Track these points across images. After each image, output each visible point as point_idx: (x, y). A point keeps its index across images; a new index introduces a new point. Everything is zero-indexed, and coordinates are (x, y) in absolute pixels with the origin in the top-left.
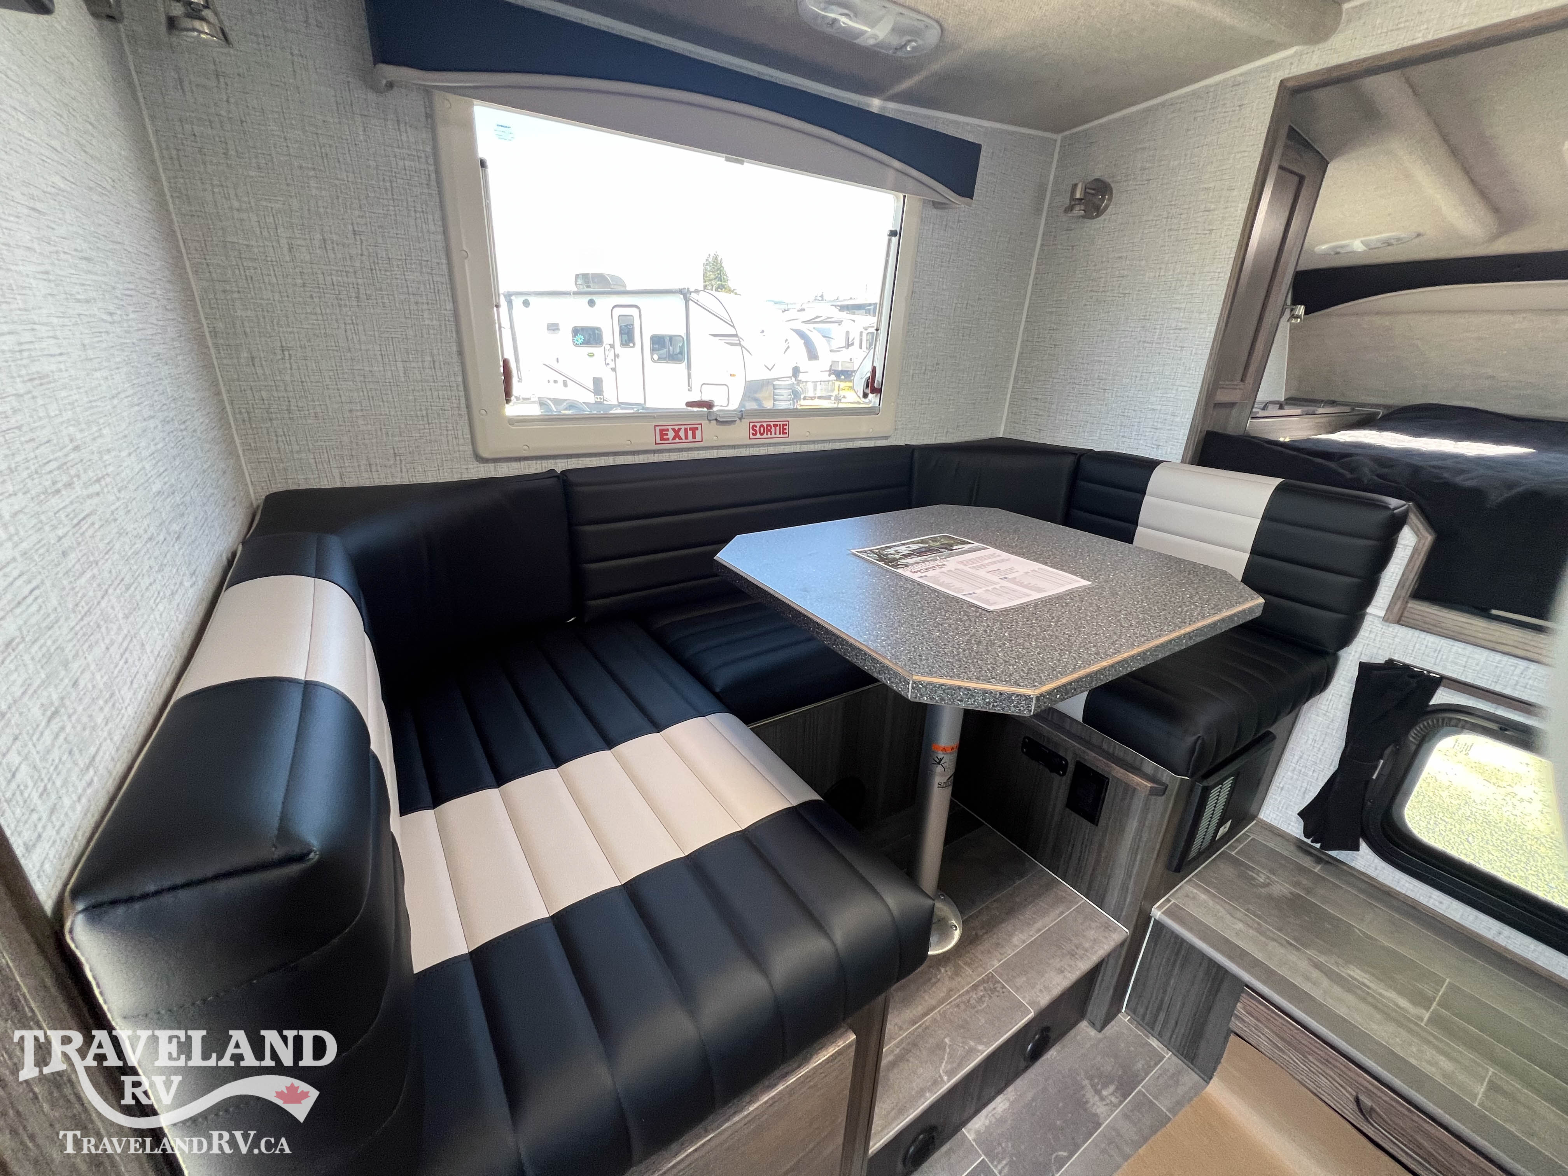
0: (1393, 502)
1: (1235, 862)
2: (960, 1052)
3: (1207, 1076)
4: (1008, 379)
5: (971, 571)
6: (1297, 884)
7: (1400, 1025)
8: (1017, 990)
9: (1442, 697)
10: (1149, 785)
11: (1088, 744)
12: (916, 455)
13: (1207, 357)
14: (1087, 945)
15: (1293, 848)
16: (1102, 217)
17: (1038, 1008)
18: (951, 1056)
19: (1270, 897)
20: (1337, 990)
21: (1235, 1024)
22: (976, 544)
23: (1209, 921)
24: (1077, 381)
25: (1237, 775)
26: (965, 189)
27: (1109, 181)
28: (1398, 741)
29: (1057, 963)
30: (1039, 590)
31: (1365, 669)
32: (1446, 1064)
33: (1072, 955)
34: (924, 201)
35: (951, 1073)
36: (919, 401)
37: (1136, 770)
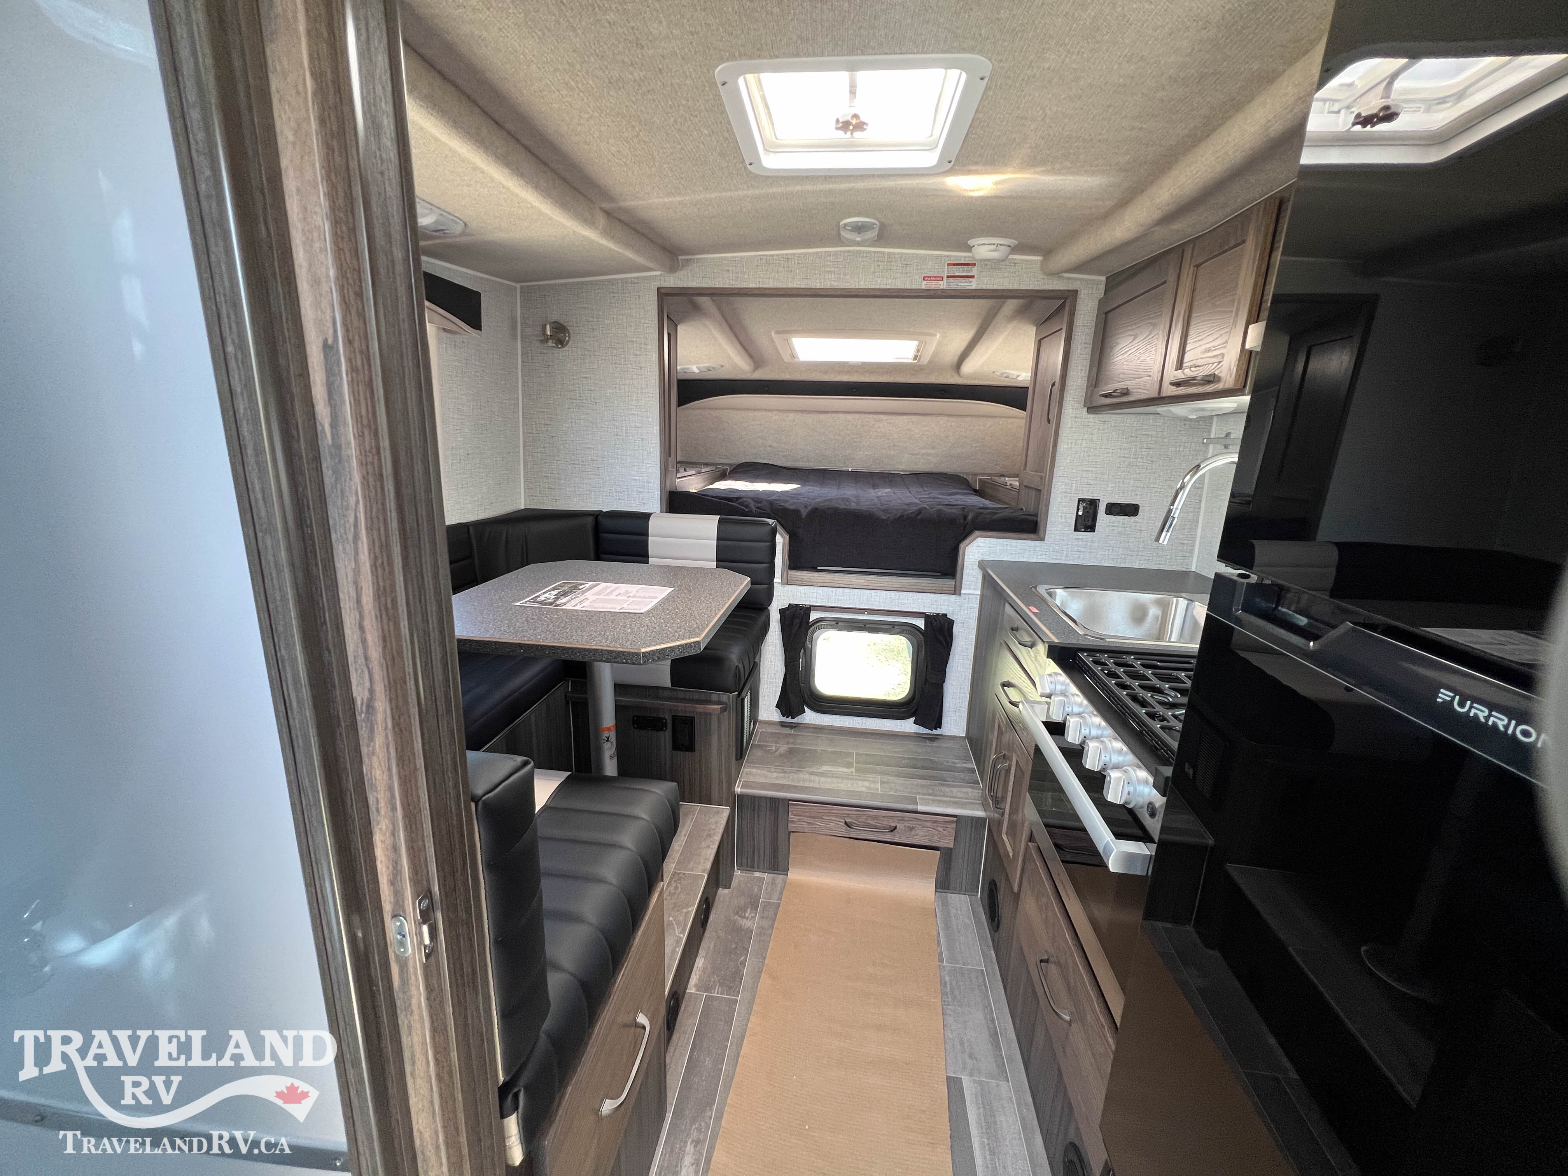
0: (770, 521)
1: (759, 746)
2: (681, 918)
3: (785, 871)
4: (519, 462)
5: (606, 597)
6: (788, 743)
7: (848, 779)
8: (692, 870)
9: (814, 616)
10: (719, 707)
11: (677, 700)
12: (471, 528)
13: (658, 445)
14: (713, 827)
15: (780, 727)
16: (566, 348)
17: (708, 871)
18: (678, 924)
19: (781, 755)
20: (823, 779)
21: (792, 828)
22: (591, 583)
23: (763, 780)
24: (576, 462)
25: (750, 689)
26: (476, 325)
27: (565, 324)
28: (804, 646)
29: (704, 844)
30: (656, 598)
31: (782, 611)
32: (867, 784)
33: (709, 836)
34: (439, 328)
35: (683, 931)
36: (460, 486)
37: (708, 702)
